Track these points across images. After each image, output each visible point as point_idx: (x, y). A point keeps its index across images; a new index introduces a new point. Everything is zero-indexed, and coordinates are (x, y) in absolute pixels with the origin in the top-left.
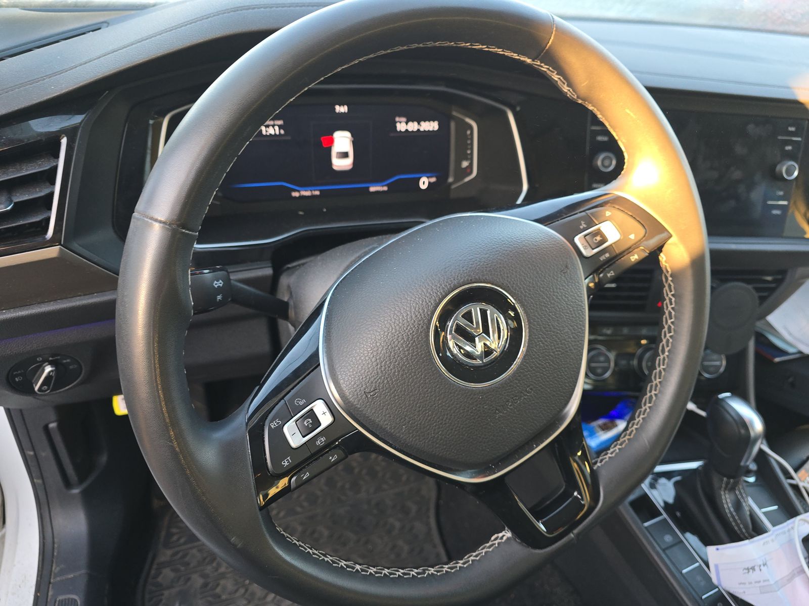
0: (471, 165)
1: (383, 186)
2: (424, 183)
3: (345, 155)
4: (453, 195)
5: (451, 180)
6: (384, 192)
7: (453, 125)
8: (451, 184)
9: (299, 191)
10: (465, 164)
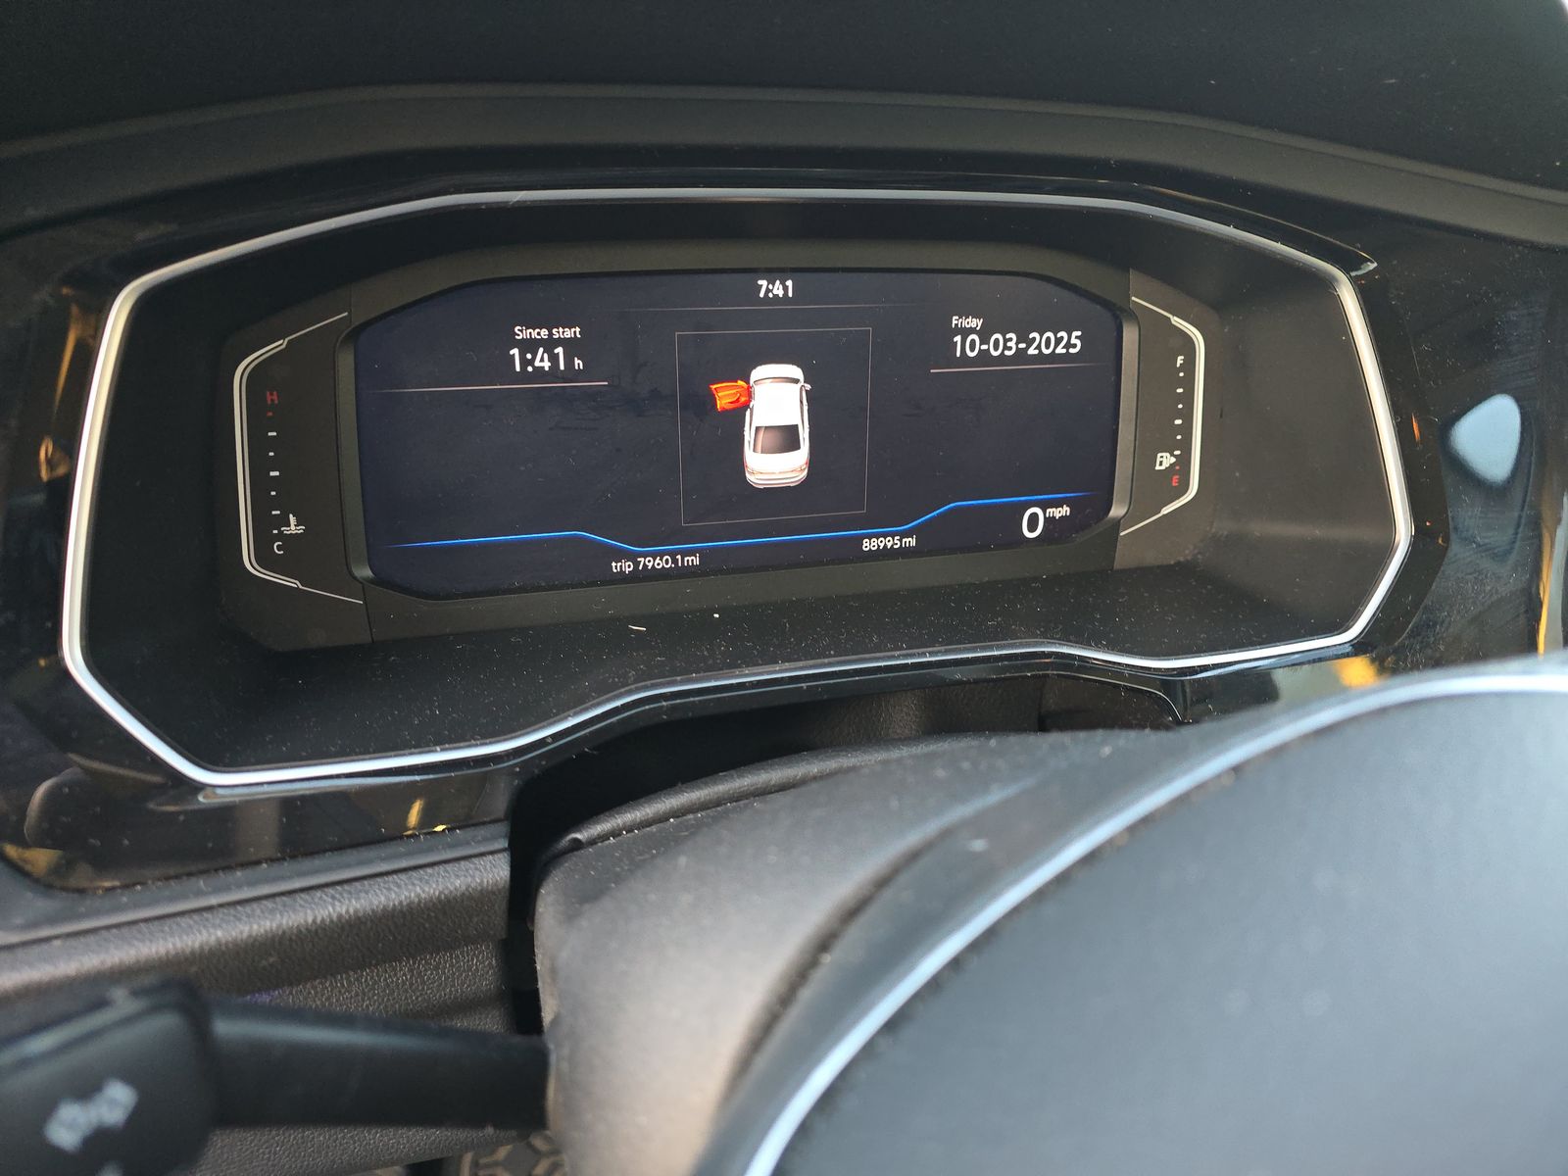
0: (1184, 461)
1: (903, 535)
2: (1035, 521)
3: (787, 438)
4: (1123, 558)
5: (1117, 511)
6: (904, 552)
7: (1130, 336)
8: (1117, 524)
9: (633, 557)
10: (1165, 460)
